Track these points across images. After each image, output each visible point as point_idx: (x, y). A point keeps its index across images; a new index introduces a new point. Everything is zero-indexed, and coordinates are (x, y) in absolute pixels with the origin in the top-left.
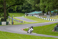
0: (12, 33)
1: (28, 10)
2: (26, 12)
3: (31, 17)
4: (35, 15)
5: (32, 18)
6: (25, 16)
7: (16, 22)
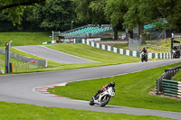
0: (7, 104)
1: (62, 23)
2: (54, 29)
3: (74, 45)
4: (88, 40)
5: (76, 50)
6: (53, 42)
7: (21, 64)
